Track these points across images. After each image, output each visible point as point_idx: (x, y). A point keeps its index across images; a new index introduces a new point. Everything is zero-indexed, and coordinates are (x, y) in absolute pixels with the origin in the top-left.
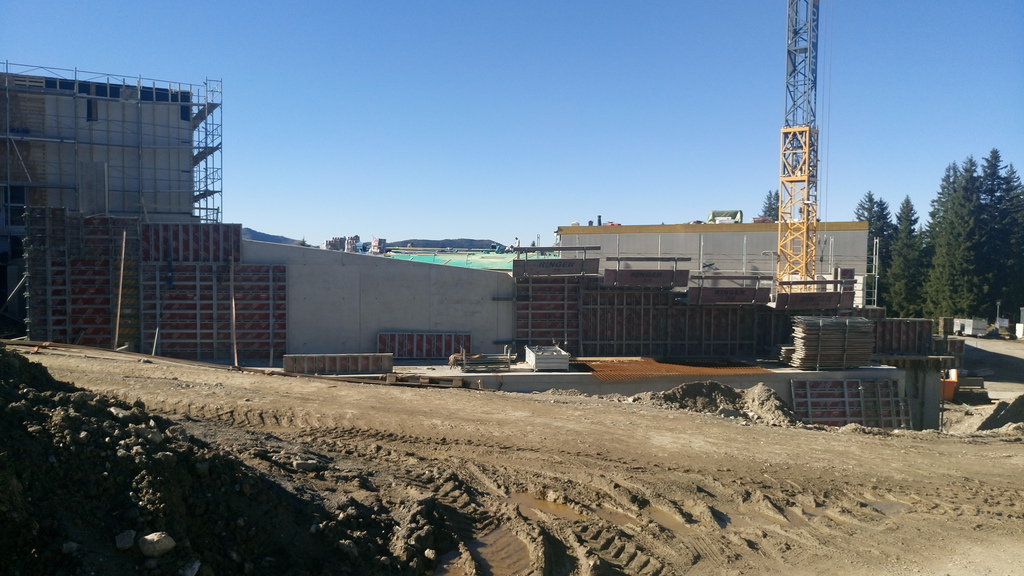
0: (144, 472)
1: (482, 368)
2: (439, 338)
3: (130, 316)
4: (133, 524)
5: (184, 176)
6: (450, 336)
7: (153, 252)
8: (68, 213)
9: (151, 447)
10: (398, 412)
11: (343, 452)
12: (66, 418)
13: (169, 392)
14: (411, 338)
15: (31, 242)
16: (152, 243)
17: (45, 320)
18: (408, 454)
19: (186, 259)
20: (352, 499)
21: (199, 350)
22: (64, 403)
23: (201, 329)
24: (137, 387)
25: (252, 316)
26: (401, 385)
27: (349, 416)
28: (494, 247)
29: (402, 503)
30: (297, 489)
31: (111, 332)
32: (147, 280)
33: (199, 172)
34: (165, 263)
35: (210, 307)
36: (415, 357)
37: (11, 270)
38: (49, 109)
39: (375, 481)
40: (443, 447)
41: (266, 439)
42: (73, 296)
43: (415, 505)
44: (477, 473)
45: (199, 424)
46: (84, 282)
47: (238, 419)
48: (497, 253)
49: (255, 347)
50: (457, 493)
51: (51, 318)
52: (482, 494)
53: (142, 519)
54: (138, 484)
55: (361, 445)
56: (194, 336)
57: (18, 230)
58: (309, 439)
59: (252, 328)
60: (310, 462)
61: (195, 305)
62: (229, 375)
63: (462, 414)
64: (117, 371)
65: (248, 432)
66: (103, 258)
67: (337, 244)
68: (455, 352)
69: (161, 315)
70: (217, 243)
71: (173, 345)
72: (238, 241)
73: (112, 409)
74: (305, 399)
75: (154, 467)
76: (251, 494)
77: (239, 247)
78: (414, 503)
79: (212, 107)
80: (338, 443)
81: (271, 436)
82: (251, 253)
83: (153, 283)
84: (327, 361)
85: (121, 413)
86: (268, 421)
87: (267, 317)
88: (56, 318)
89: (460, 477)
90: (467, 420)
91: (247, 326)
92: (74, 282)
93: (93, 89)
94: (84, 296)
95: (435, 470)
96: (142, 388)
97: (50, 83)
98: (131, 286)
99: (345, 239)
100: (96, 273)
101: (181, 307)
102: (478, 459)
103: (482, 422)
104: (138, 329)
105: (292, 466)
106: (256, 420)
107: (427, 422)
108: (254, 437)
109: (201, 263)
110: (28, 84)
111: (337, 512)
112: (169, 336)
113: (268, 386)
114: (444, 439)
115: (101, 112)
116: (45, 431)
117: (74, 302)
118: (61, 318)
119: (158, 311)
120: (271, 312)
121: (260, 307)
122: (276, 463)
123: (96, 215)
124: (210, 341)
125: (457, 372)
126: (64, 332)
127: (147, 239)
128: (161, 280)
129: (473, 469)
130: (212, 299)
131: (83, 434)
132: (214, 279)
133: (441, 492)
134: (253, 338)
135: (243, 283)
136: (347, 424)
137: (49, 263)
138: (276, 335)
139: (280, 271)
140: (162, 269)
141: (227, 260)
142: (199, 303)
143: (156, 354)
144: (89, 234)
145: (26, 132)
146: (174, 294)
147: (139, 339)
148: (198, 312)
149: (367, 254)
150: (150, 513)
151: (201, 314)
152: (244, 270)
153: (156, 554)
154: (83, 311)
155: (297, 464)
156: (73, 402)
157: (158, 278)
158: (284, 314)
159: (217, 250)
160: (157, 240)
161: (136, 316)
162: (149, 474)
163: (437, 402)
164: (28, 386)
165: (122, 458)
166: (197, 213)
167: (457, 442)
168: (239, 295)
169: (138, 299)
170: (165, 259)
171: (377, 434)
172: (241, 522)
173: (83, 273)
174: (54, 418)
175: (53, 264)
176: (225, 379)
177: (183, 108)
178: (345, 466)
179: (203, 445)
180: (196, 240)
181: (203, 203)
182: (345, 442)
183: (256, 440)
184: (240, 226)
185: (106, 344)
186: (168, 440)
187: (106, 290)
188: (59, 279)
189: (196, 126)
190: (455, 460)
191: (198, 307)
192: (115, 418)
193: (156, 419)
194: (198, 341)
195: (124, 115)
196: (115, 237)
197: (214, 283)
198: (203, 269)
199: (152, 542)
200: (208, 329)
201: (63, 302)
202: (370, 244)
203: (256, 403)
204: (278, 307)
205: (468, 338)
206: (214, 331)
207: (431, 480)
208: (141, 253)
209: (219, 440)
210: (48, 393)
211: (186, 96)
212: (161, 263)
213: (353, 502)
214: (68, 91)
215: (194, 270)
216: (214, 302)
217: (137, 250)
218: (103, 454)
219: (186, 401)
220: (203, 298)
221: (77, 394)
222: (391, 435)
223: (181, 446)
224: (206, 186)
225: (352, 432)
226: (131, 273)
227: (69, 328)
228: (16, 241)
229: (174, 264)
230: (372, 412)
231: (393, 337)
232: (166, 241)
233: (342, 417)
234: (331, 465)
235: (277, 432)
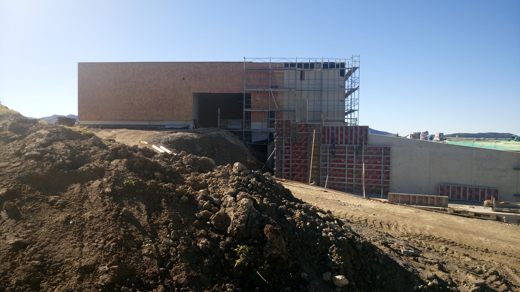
0: (334, 245)
1: (506, 210)
2: (477, 190)
3: (315, 169)
4: (330, 270)
5: (341, 103)
6: (485, 189)
7: (326, 140)
8: (292, 122)
9: (337, 234)
10: (457, 230)
11: (426, 248)
12: (301, 215)
13: (336, 207)
14: (459, 188)
15: (277, 135)
16: (326, 135)
17: (282, 169)
18: (464, 255)
19: (341, 143)
20: (435, 275)
21: (346, 187)
22: (300, 208)
23: (348, 177)
24: (322, 203)
25: (372, 172)
26: (457, 215)
27: (428, 229)
28: (514, 137)
29: (465, 282)
30: (405, 265)
31: (307, 176)
32: (323, 153)
33: (348, 101)
34: (332, 145)
35: (352, 166)
36: (461, 199)
37: (269, 147)
38: (286, 77)
39: (447, 267)
40: (487, 254)
41: (386, 236)
42: (293, 159)
43: (474, 285)
44: (511, 273)
45: (353, 224)
46: (297, 153)
47: (369, 224)
48: (516, 141)
49: (373, 188)
50: (498, 283)
51: (284, 168)
52: (515, 286)
53: (333, 268)
54: (331, 250)
55: (436, 246)
56: (344, 180)
57: (272, 130)
58: (407, 239)
59: (372, 178)
60: (410, 251)
61: (345, 165)
62: (364, 201)
63: (498, 236)
64: (313, 194)
65: (377, 231)
66: (305, 142)
67: (416, 136)
68: (487, 199)
69: (329, 169)
70: (356, 136)
71: (334, 184)
72: (366, 135)
73: (319, 213)
74: (404, 217)
75: (339, 244)
76: (383, 264)
77: (367, 137)
78: (473, 284)
79: (355, 69)
80: (423, 243)
81: (389, 235)
82: (373, 141)
83: (326, 154)
84: (411, 198)
85: (323, 216)
86: (384, 226)
87: (380, 173)
88: (285, 168)
89: (500, 273)
90: (502, 240)
91: (370, 177)
92: (293, 153)
93: (303, 66)
94: (297, 159)
95: (483, 267)
96: (324, 203)
97: (286, 65)
98: (317, 155)
99: (420, 133)
100: (302, 149)
101: (338, 166)
102: (511, 265)
103: (512, 243)
104: (319, 175)
105: (401, 252)
106: (378, 225)
107: (475, 238)
108: (380, 234)
109: (348, 145)
110: (278, 66)
111: (427, 281)
112: (333, 179)
113: (384, 208)
114: (487, 250)
115: (306, 77)
116: (293, 220)
117: (293, 162)
118: (288, 168)
119: (328, 167)
120: (382, 170)
121: (377, 168)
122: (392, 249)
123: (303, 123)
124: (352, 183)
125: (489, 211)
126: (288, 175)
127: (324, 134)
128: (329, 153)
129: (508, 270)
130: (353, 163)
131: (308, 224)
132: (355, 153)
133: (488, 281)
134: (373, 183)
135: (369, 155)
136: (427, 234)
137: (284, 144)
138: (385, 182)
139: (387, 150)
140: (330, 148)
141: (361, 144)
142: (347, 164)
143: (327, 188)
144: (300, 131)
145: (277, 87)
146: (335, 160)
147: (319, 180)
148: (346, 169)
149: (433, 141)
150: (337, 265)
151: (348, 170)
152: (369, 149)
153: (340, 286)
154: (296, 166)
155: (404, 251)
156: (303, 208)
157: (328, 152)
158: (389, 172)
159: (356, 139)
160: (328, 134)
161: (318, 169)
162: (336, 246)
163: (481, 227)
164: (286, 199)
165: (324, 237)
166: (346, 121)
167: (496, 253)
168: (366, 161)
169: (319, 161)
170: (332, 143)
171: (445, 241)
172: (378, 277)
173: (297, 149)
174: (296, 215)
175: (286, 145)
176: (362, 203)
177: (340, 70)
178: (429, 256)
179: (359, 236)
180: (346, 134)
181: (349, 116)
182: (426, 243)
183: (382, 236)
184: (367, 127)
185: (305, 181)
186: (343, 231)
187: (306, 156)
188: (288, 151)
189: (347, 79)
190: (495, 263)
191: (346, 166)
192: (320, 217)
193: (337, 220)
194: (346, 183)
195: (315, 76)
196: (311, 133)
197: (354, 155)
198: (349, 148)
199: (338, 280)
200: (351, 177)
201: (288, 162)
202: (434, 135)
203: (378, 216)
204: (386, 168)
205: (496, 191)
206: (354, 179)
207: (481, 272)
208: (321, 140)
209: (364, 234)
210: (293, 203)
211: (343, 65)
212: (330, 145)
213: (436, 277)
214: (293, 68)
215: (345, 149)
216: (354, 164)
217: (320, 138)
218: (316, 234)
219: (344, 212)
220: (349, 162)
221: (305, 204)
222: (453, 242)
223: (349, 235)
224: (351, 107)
225: (430, 238)
226: (317, 149)
227: (290, 173)
228: (271, 135)
229: (336, 145)
230: (441, 228)
231: (448, 187)
232: (332, 134)
233: (424, 229)
234: (421, 255)
235: (390, 232)
